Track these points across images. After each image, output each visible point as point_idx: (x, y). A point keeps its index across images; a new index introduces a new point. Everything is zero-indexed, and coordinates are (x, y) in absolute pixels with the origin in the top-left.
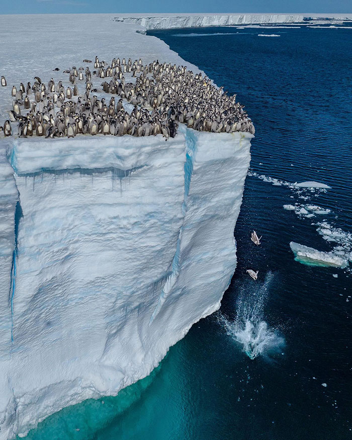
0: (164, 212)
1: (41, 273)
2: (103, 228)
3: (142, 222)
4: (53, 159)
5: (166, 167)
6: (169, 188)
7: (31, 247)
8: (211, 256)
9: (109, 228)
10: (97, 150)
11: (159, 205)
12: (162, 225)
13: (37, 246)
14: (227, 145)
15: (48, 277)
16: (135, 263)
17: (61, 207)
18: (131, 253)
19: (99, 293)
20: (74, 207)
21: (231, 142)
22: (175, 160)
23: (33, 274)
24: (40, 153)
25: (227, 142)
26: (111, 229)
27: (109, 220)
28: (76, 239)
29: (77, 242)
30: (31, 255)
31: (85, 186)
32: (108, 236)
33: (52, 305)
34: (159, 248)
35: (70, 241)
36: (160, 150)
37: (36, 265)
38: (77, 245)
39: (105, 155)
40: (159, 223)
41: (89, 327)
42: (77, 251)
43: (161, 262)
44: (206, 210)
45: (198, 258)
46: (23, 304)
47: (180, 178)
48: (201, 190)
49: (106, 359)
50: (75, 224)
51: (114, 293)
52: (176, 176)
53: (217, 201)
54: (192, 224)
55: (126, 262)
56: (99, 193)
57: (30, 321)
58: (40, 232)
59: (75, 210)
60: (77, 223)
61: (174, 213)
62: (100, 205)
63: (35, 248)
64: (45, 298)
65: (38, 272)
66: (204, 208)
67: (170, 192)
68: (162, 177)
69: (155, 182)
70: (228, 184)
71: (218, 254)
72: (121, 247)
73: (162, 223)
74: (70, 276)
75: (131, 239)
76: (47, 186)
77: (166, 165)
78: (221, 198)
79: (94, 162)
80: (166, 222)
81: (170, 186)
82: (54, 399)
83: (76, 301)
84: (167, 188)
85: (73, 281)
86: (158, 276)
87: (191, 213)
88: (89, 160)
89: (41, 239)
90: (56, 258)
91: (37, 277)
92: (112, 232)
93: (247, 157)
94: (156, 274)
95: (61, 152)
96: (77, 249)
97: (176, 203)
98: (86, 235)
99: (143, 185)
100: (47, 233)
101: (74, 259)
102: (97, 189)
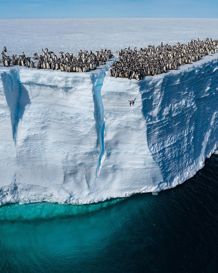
0: (84, 114)
1: (29, 130)
2: (59, 117)
3: (75, 118)
4: (32, 78)
5: (84, 90)
6: (85, 102)
7: (26, 117)
8: (133, 152)
9: (61, 117)
10: (49, 76)
11: (81, 110)
12: (84, 121)
13: (29, 118)
14: (122, 85)
15: (32, 133)
16: (74, 139)
17: (43, 103)
18: (71, 133)
19: (59, 150)
20: (49, 104)
21: (124, 84)
22: (87, 87)
23: (25, 129)
24: (28, 74)
25: (121, 84)
26: (63, 118)
27: (61, 113)
28: (49, 119)
29: (49, 121)
30: (25, 121)
31: (52, 95)
32: (62, 121)
33: (36, 147)
34: (84, 134)
35: (45, 120)
36: (79, 81)
37: (27, 126)
38: (50, 123)
39: (54, 80)
40: (83, 120)
41: (55, 165)
42: (49, 126)
43: (89, 143)
44: (119, 122)
45: (125, 151)
46: (21, 142)
47: (91, 98)
48: (111, 108)
49: (66, 186)
50: (49, 112)
51: (66, 151)
52: (89, 96)
53: (127, 118)
54: (111, 128)
55: (70, 137)
56: (58, 99)
57: (25, 151)
58: (31, 112)
59: (49, 105)
60: (50, 112)
61: (89, 116)
62: (59, 105)
63: (28, 118)
64: (32, 143)
65: (27, 129)
66: (118, 120)
67: (86, 104)
68: (82, 95)
69: (79, 98)
70: (130, 109)
71: (139, 152)
72: (67, 129)
73: (84, 120)
74: (45, 137)
75: (70, 125)
76: (36, 91)
77: (83, 89)
78: (129, 117)
79: (49, 82)
80: (87, 120)
81: (86, 101)
82: (35, 193)
83: (48, 150)
84: (84, 101)
85: (47, 140)
86: (89, 150)
87: (109, 121)
88: (47, 81)
89: (32, 115)
90: (38, 126)
91: (27, 132)
92: (63, 120)
93: (138, 95)
94: (88, 149)
95: (35, 75)
96: (49, 124)
97: (90, 111)
98: (53, 119)
99: (75, 98)
100: (34, 113)
101: (48, 129)
102: (57, 97)
